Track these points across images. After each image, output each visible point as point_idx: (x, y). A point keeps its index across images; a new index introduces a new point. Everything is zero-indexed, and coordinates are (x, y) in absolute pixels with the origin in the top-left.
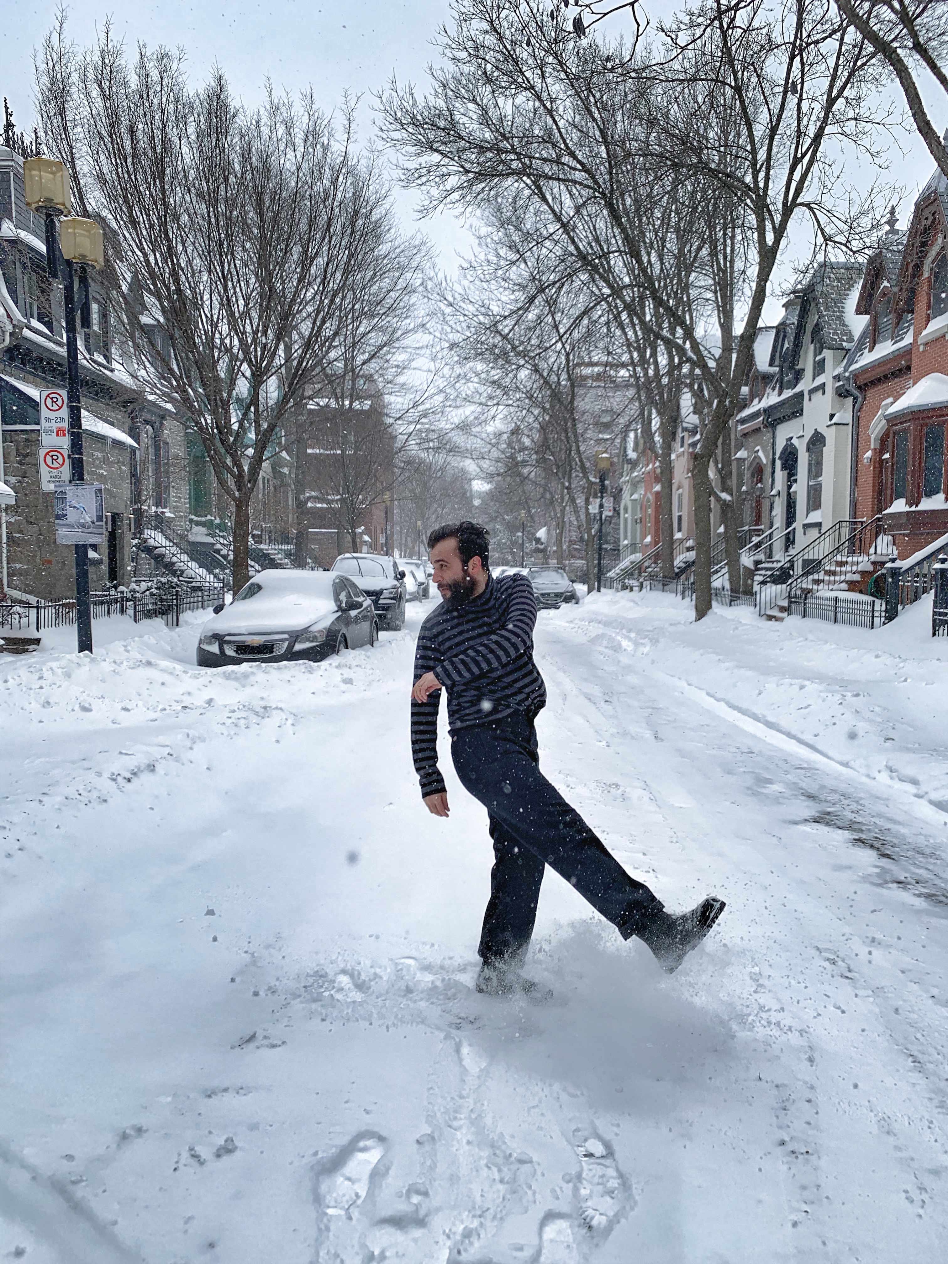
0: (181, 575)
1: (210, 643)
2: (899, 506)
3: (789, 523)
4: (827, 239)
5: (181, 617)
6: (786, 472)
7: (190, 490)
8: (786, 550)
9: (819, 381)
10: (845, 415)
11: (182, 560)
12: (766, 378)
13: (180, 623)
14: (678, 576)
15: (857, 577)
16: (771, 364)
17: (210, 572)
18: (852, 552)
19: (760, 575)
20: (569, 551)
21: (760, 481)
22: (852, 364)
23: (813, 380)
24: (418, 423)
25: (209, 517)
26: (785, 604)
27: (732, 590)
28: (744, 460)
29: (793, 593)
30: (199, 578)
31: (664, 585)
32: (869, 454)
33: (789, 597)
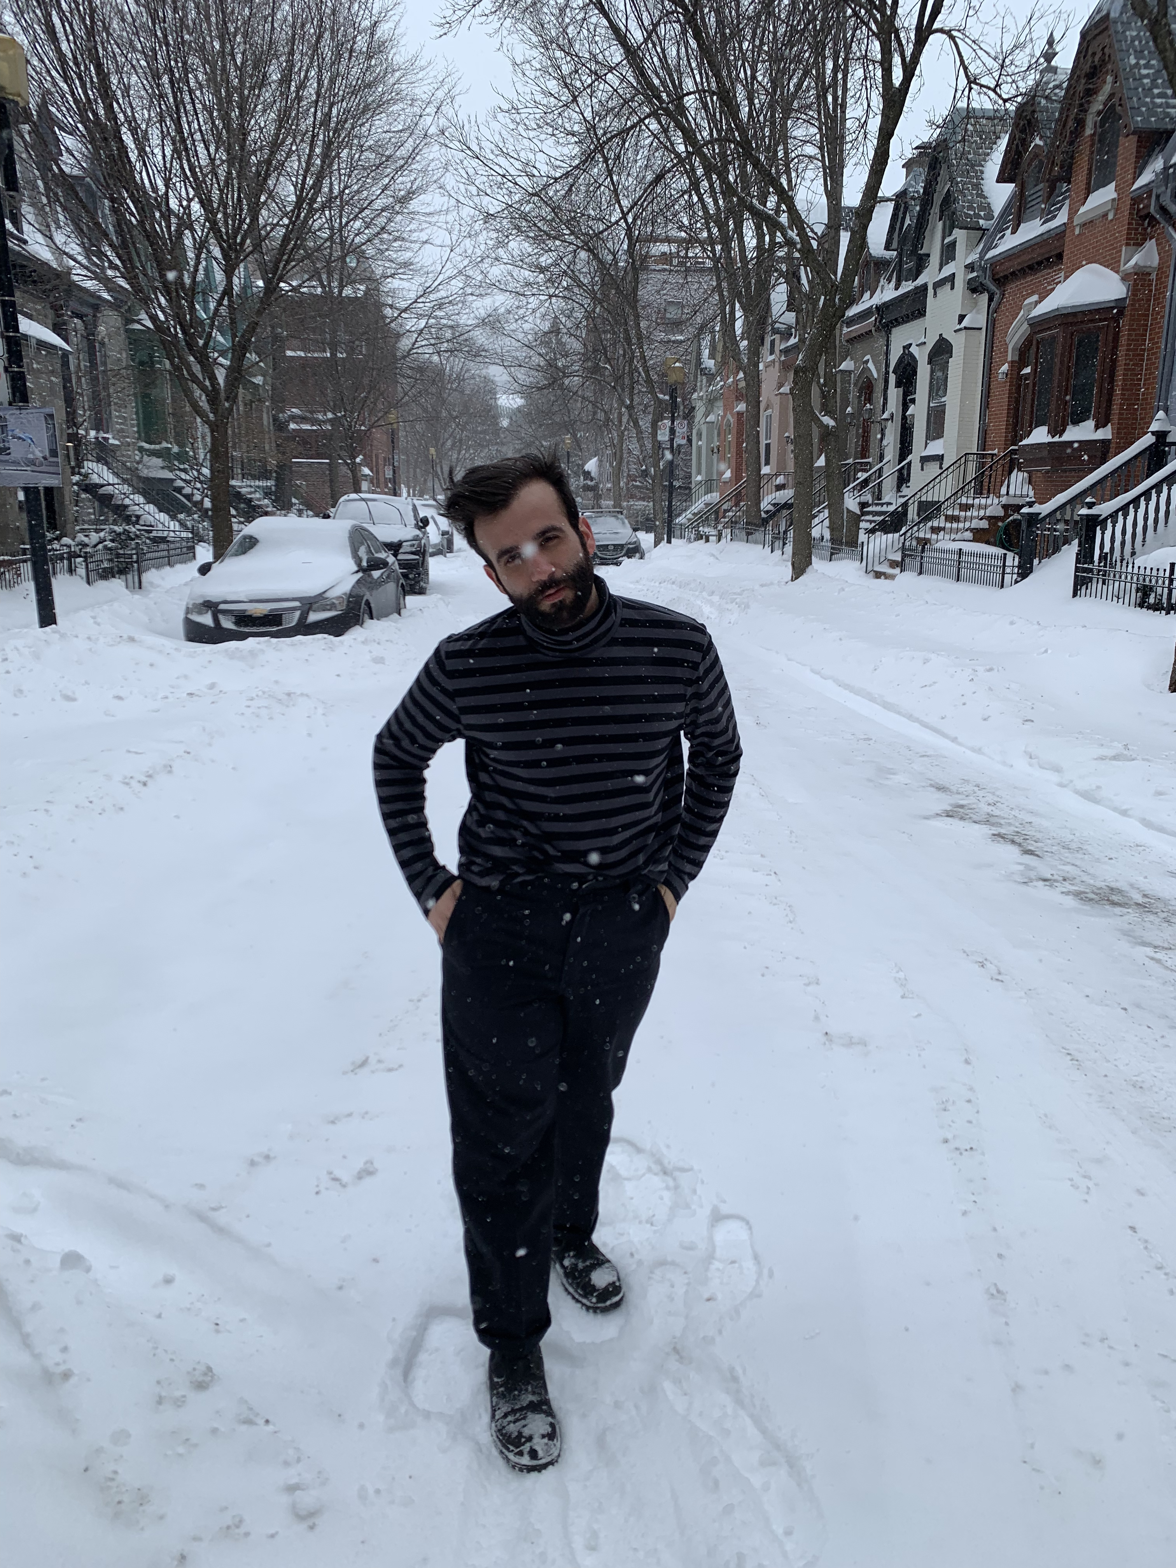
0: (137, 522)
1: (200, 613)
2: (1040, 435)
3: (902, 457)
4: (972, 81)
5: (146, 577)
6: (901, 389)
7: (136, 407)
8: (899, 489)
9: (947, 271)
10: (978, 318)
11: (137, 503)
12: (881, 264)
13: (144, 584)
14: (765, 522)
15: (984, 524)
16: (887, 247)
17: (173, 517)
18: (979, 492)
19: (867, 521)
20: (628, 489)
21: (869, 400)
22: (989, 249)
23: (940, 270)
24: (430, 317)
25: (165, 445)
26: (898, 557)
27: (832, 540)
28: (850, 372)
29: (907, 544)
30: (160, 527)
31: (748, 534)
32: (1005, 368)
33: (903, 548)
